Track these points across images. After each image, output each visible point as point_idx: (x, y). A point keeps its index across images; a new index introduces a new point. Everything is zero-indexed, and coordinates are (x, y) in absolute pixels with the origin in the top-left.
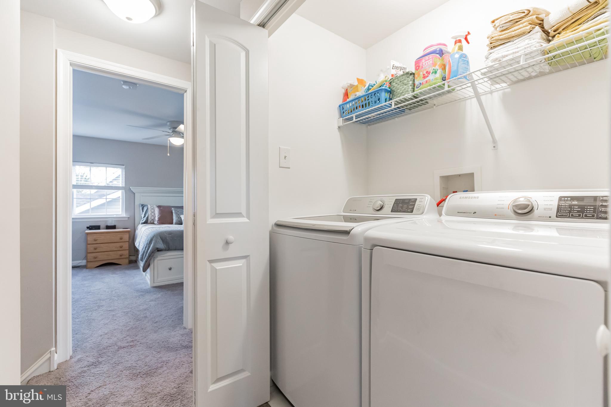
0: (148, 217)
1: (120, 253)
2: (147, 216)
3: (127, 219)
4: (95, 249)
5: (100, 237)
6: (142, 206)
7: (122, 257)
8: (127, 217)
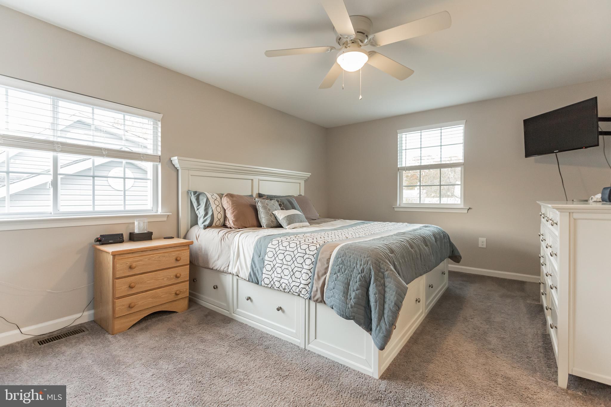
0: (213, 215)
1: (175, 288)
2: (210, 214)
3: (165, 219)
4: (131, 287)
5: (141, 260)
6: (194, 194)
7: (180, 296)
8: (165, 215)
